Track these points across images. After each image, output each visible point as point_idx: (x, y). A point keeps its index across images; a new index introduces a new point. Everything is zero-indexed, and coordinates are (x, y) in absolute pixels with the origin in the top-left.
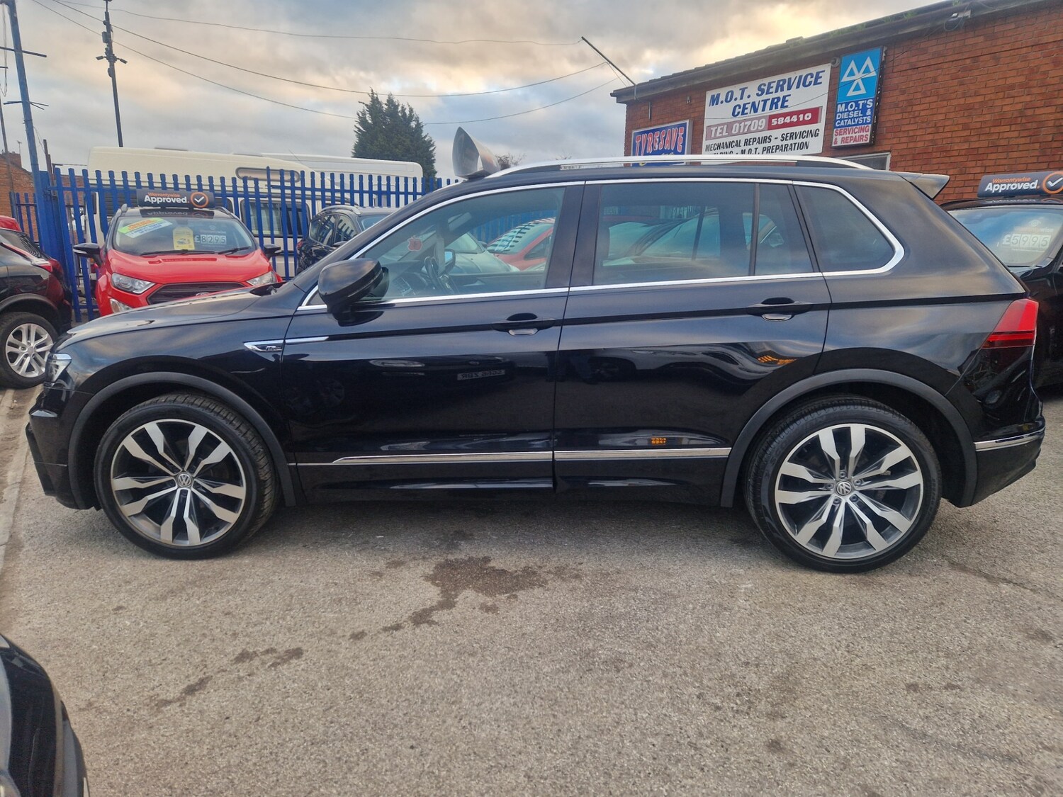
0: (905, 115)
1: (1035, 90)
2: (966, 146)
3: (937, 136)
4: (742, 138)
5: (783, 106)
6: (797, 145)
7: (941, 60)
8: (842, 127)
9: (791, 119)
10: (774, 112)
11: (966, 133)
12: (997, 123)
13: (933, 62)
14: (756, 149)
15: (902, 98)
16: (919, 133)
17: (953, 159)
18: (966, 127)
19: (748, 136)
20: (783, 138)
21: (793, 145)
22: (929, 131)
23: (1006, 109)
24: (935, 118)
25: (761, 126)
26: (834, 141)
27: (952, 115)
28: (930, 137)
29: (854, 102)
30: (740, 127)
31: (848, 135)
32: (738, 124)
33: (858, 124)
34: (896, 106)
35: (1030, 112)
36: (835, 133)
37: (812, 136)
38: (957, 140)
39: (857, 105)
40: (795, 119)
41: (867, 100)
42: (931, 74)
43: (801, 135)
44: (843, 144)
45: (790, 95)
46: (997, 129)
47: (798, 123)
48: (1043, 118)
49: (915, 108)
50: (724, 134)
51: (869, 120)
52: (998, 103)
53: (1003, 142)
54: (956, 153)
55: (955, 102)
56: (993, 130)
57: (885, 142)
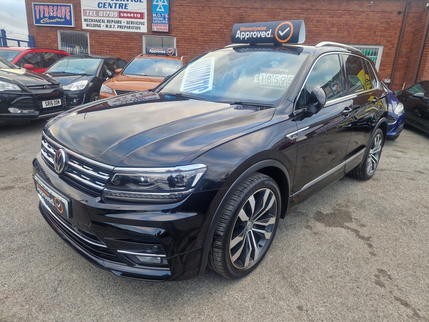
0: (180, 23)
1: (222, 23)
2: (203, 39)
3: (192, 34)
4: (106, 19)
5: (125, 8)
6: (135, 27)
7: (191, 5)
8: (156, 23)
9: (130, 15)
10: (121, 10)
11: (202, 34)
12: (212, 32)
13: (188, 5)
14: (114, 25)
15: (178, 16)
16: (186, 31)
17: (199, 43)
18: (202, 32)
19: (109, 19)
20: (128, 23)
21: (133, 27)
22: (189, 31)
23: (215, 27)
24: (191, 26)
25: (115, 15)
26: (153, 28)
27: (197, 27)
28: (190, 33)
29: (160, 14)
30: (103, 13)
31: (159, 27)
32: (102, 12)
33: (162, 23)
34: (176, 19)
35: (222, 30)
36: (153, 25)
37: (142, 25)
38: (199, 36)
39: (161, 15)
40: (132, 15)
41: (165, 14)
42: (188, 9)
43: (136, 23)
44: (157, 30)
45: (128, 4)
46: (212, 34)
47: (134, 18)
48: (226, 33)
49: (184, 21)
50: (94, 15)
51: (167, 23)
52: (212, 25)
53: (214, 39)
54: (199, 41)
55: (198, 22)
56: (211, 34)
57: (173, 32)
